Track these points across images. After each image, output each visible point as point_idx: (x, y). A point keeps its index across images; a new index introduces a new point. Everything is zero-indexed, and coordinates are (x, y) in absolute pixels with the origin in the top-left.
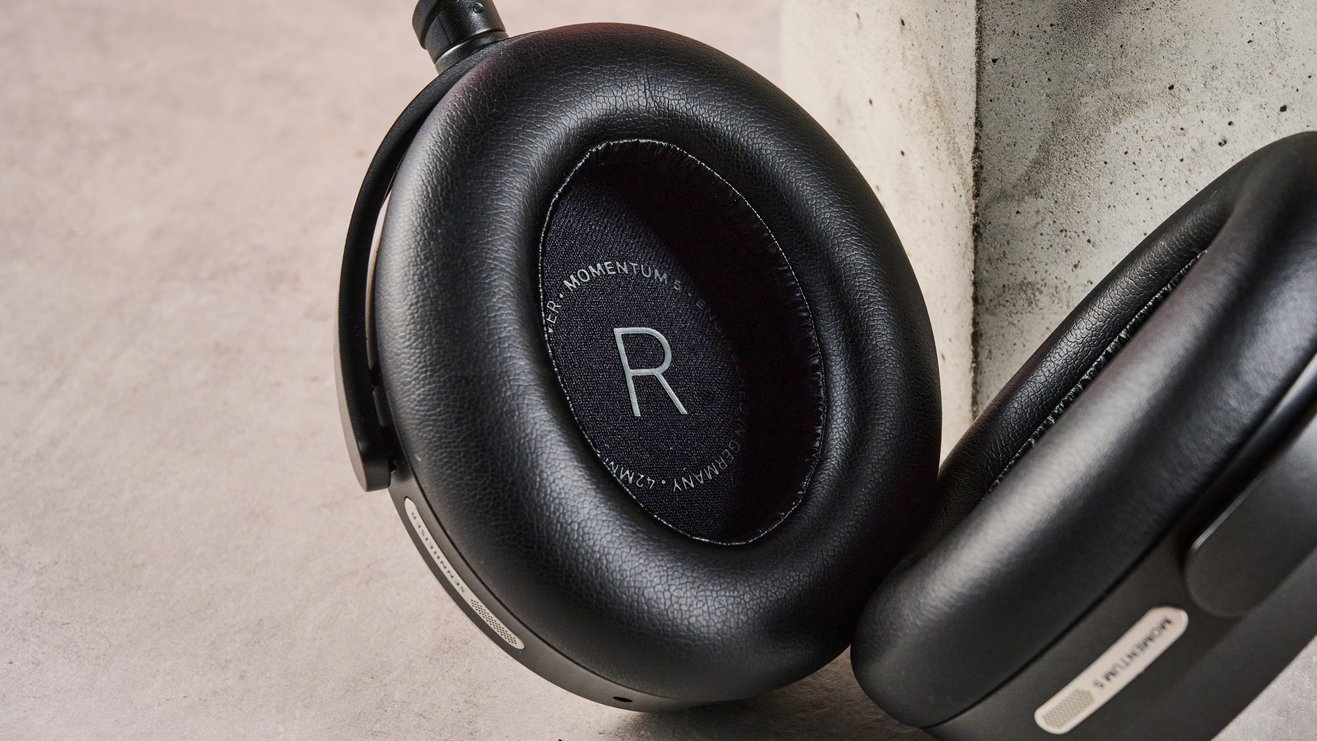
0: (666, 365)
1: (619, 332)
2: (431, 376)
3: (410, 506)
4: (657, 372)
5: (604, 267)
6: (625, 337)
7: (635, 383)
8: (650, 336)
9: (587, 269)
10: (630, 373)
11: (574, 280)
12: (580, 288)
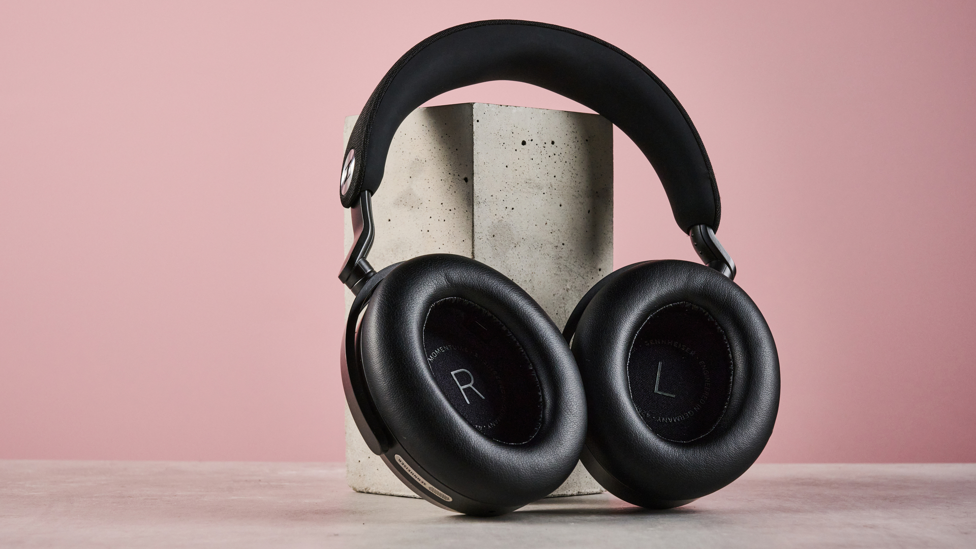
0: (472, 382)
1: (453, 373)
2: (405, 406)
3: (398, 457)
4: (470, 385)
5: (440, 350)
6: (455, 374)
7: (465, 392)
8: (464, 372)
9: (435, 352)
10: (462, 388)
11: (431, 357)
12: (434, 360)
